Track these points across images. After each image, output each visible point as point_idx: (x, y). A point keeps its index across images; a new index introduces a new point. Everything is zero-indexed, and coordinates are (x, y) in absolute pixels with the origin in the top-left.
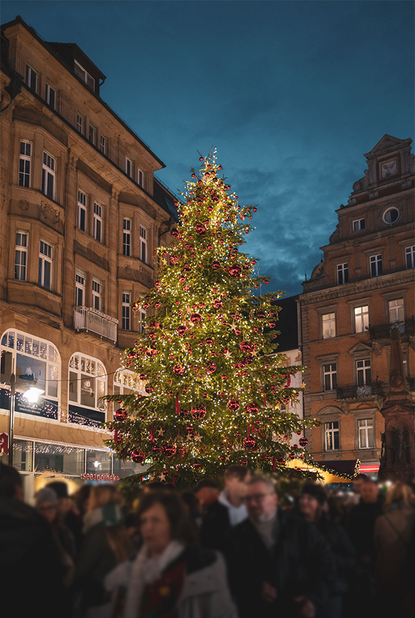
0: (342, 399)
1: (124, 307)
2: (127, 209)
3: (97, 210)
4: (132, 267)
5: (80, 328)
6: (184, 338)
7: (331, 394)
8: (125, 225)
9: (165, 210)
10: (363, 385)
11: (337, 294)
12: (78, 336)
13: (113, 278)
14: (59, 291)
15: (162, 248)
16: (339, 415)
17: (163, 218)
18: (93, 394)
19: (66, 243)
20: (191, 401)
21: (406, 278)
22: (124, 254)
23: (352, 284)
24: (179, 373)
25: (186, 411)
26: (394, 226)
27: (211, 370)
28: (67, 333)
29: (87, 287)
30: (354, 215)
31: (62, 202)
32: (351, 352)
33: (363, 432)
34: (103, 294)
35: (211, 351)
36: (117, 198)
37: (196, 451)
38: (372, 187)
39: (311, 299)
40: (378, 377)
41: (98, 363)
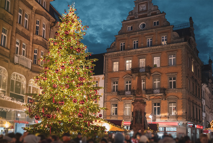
0: (119, 95)
1: (34, 55)
2: (38, 17)
3: (26, 16)
4: (39, 39)
5: (16, 62)
6: (58, 74)
7: (115, 93)
8: (37, 22)
9: (54, 18)
10: (128, 91)
11: (120, 54)
12: (16, 66)
13: (31, 44)
14: (9, 48)
15: (52, 39)
16: (118, 102)
17: (52, 21)
18: (20, 89)
19: (13, 29)
20: (59, 99)
21: (147, 50)
22: (36, 34)
23: (126, 51)
24: (55, 87)
25: (57, 102)
26: (143, 30)
27: (67, 87)
28: (11, 64)
29: (20, 46)
30: (128, 24)
31: (12, 13)
32: (124, 77)
33: (127, 108)
34: (26, 49)
35: (68, 80)
36: (35, 12)
37: (60, 116)
38: (136, 14)
39: (109, 55)
40: (133, 88)
41: (23, 77)
